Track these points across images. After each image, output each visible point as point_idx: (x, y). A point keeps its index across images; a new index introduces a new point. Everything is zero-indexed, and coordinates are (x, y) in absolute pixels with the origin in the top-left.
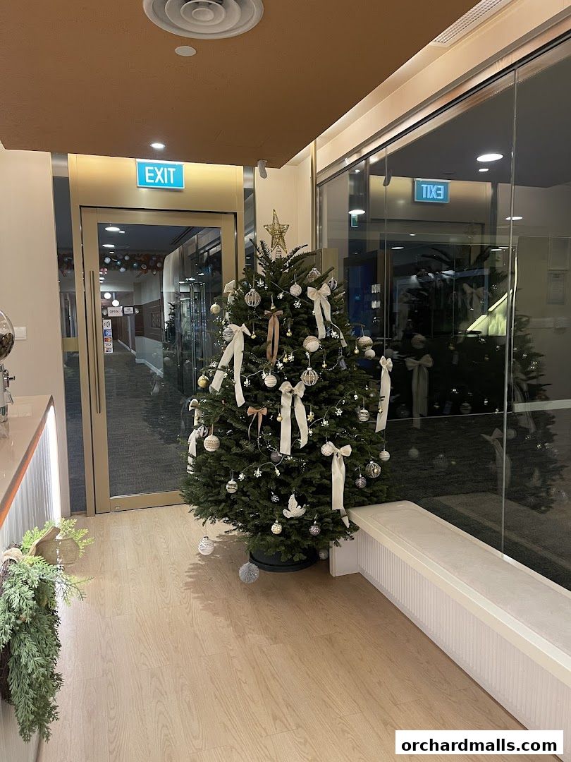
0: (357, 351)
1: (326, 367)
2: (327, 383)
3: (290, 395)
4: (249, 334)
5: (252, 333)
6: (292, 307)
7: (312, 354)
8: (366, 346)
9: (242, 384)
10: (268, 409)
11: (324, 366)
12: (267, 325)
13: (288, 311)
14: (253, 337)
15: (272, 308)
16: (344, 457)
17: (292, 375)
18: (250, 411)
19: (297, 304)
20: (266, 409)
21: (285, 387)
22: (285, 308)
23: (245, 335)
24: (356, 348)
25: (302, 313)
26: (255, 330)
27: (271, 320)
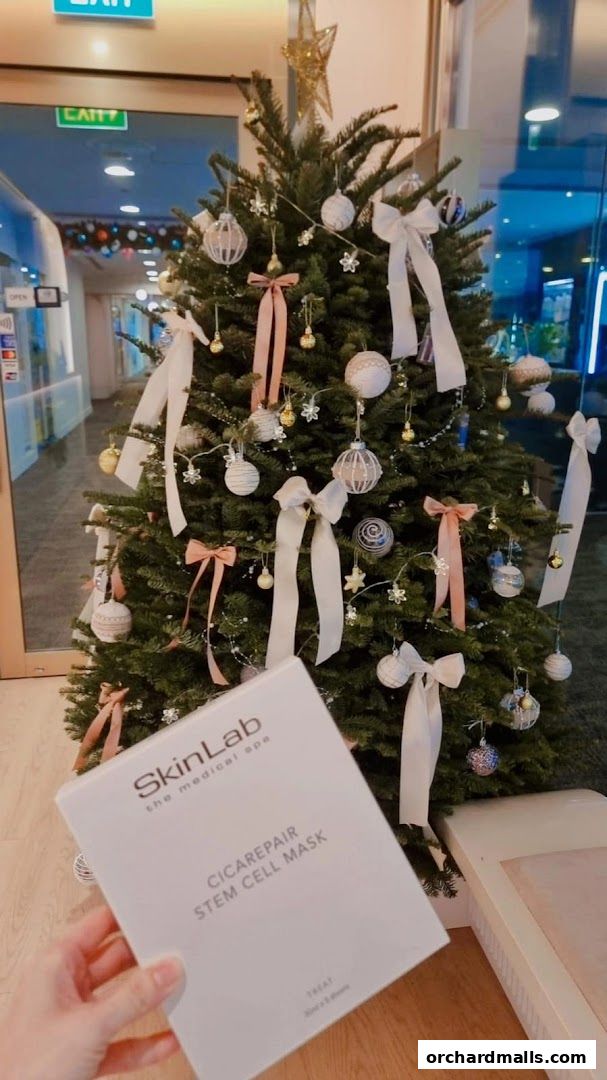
0: (504, 402)
1: (415, 441)
2: (410, 481)
3: (304, 515)
4: (205, 341)
5: (211, 338)
6: (334, 270)
7: (370, 403)
8: (531, 383)
9: (179, 476)
10: (238, 550)
11: (408, 435)
12: (256, 316)
13: (317, 275)
14: (217, 347)
15: (271, 267)
16: (441, 685)
17: (314, 458)
18: (195, 551)
19: (349, 262)
20: (232, 550)
21: (293, 492)
22: (308, 266)
23: (197, 343)
24: (504, 392)
25: (357, 284)
26: (223, 326)
27: (266, 302)
